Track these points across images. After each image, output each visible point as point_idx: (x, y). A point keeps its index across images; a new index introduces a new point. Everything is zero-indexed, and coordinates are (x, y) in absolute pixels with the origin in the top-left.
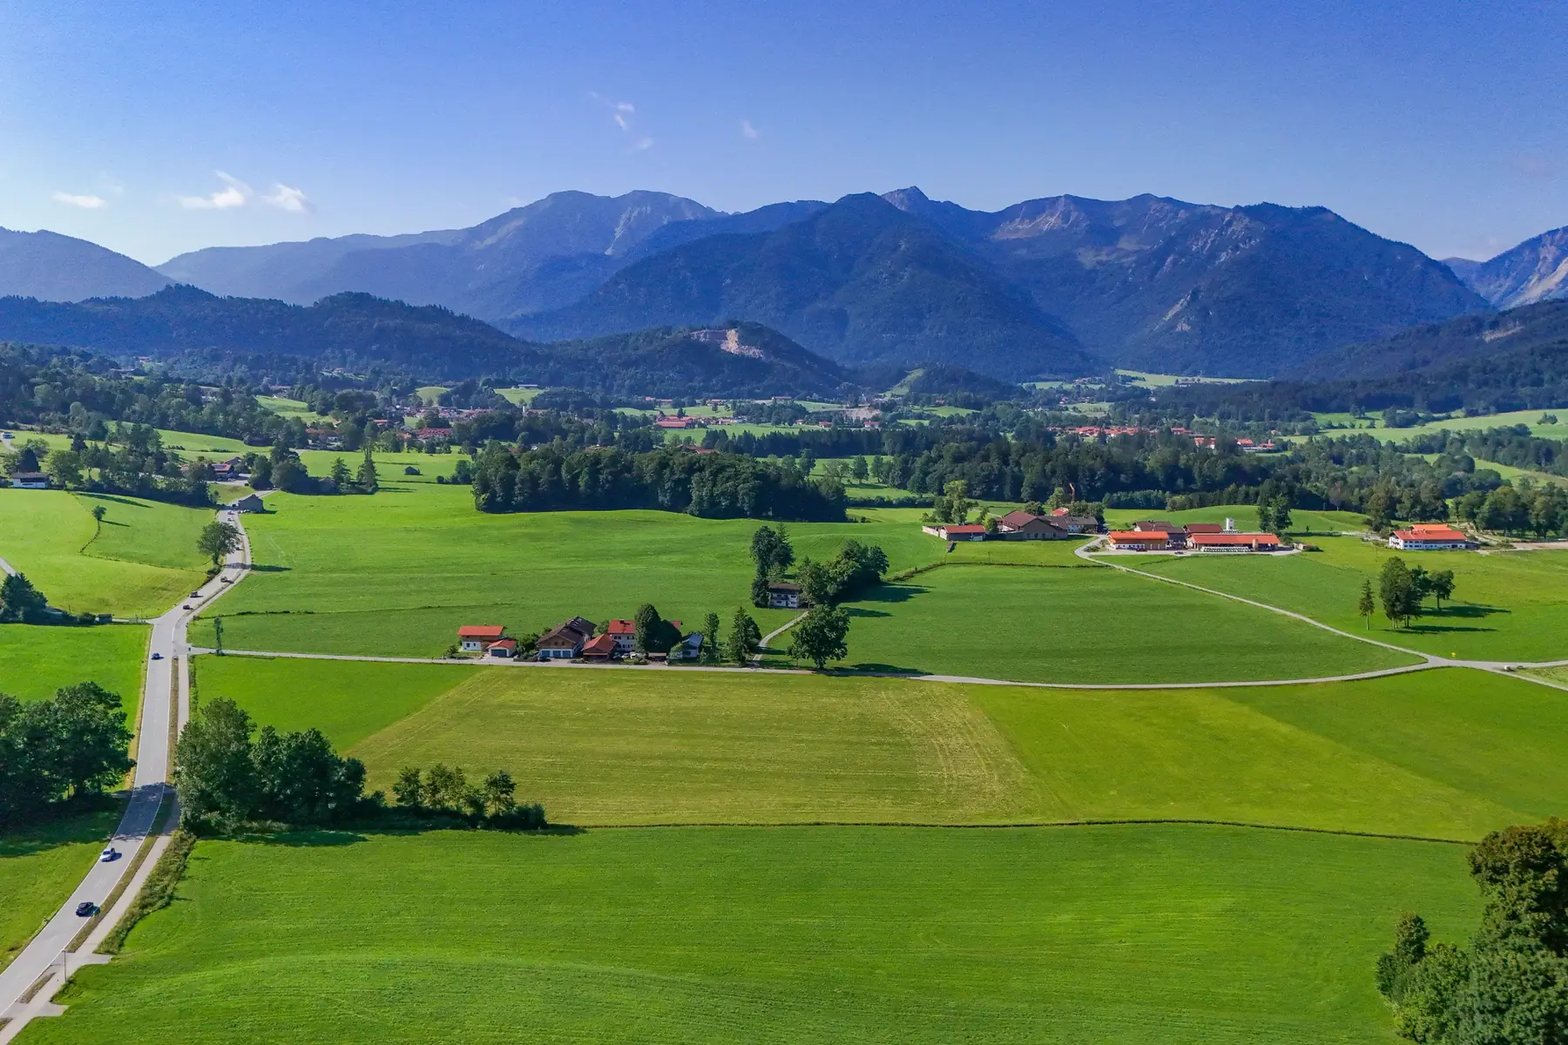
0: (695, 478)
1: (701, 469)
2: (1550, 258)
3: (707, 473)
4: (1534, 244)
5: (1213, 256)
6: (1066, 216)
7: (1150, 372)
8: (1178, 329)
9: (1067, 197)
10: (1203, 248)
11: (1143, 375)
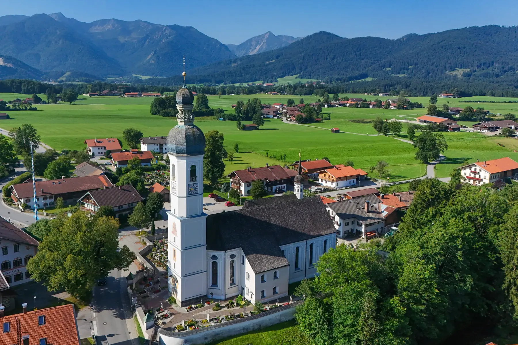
0: (23, 85)
1: (24, 82)
2: (254, 45)
3: (26, 83)
4: (250, 41)
5: (160, 40)
6: (113, 26)
7: (143, 75)
8: (151, 62)
9: (114, 19)
10: (157, 38)
11: (141, 76)
